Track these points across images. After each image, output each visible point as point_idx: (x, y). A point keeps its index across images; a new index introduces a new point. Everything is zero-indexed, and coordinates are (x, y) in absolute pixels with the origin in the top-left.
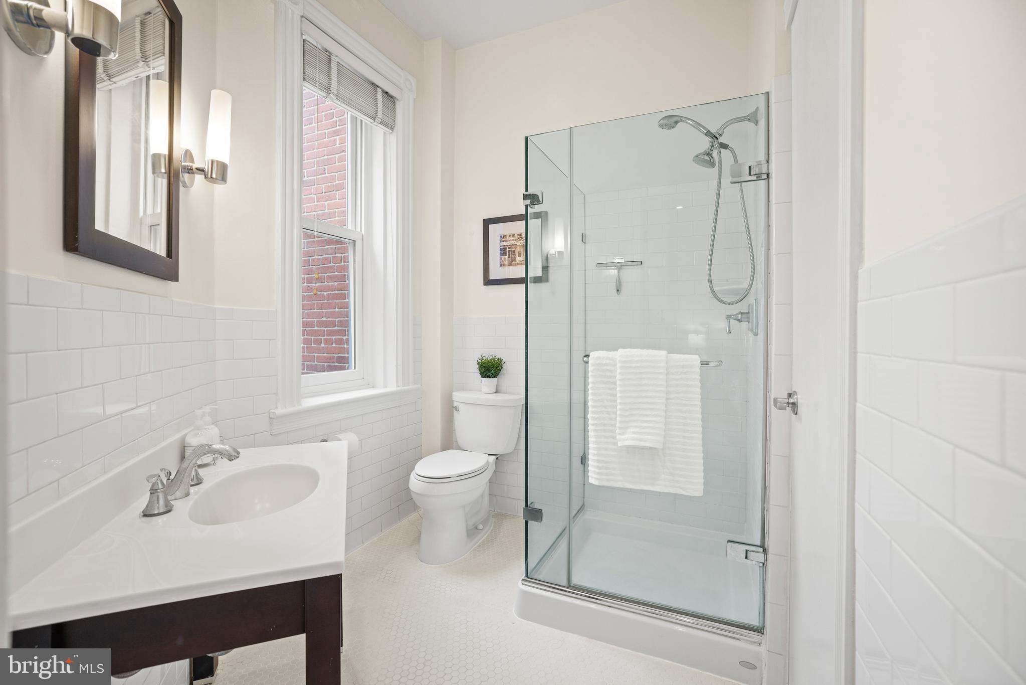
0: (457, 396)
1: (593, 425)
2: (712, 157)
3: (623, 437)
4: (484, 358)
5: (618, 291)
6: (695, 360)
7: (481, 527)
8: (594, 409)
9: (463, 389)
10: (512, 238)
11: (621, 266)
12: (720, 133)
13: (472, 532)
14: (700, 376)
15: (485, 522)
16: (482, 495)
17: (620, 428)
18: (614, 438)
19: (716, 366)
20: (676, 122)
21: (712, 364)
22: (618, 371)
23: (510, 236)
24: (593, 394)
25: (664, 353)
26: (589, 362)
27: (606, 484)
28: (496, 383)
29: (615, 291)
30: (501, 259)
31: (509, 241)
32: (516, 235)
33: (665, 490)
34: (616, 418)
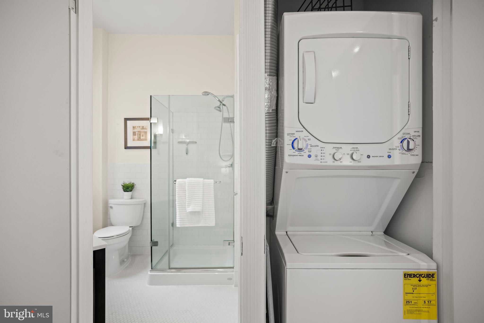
0: (111, 202)
1: (178, 206)
2: (220, 109)
3: (189, 209)
4: (125, 183)
5: (187, 153)
6: (212, 181)
7: (126, 260)
8: (178, 200)
9: (114, 198)
10: (139, 128)
11: (188, 143)
12: (223, 100)
13: (122, 262)
14: (214, 186)
15: (127, 258)
16: (125, 247)
17: (187, 206)
18: (185, 209)
19: (219, 183)
20: (208, 94)
21: (218, 183)
22: (187, 186)
23: (138, 127)
24: (178, 195)
25: (202, 179)
26: (176, 183)
27: (183, 226)
28: (131, 194)
29: (186, 154)
30: (133, 137)
31: (138, 129)
32: (141, 127)
33: (203, 225)
34: (186, 203)
